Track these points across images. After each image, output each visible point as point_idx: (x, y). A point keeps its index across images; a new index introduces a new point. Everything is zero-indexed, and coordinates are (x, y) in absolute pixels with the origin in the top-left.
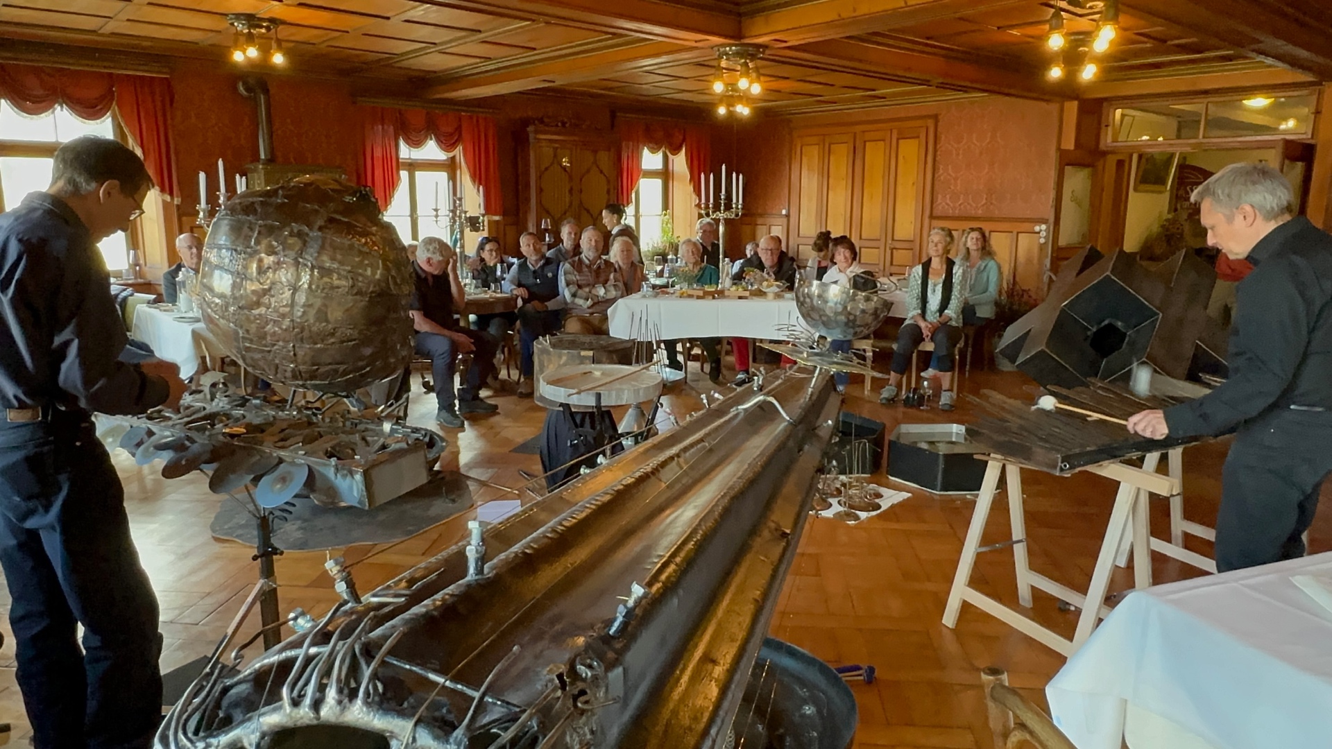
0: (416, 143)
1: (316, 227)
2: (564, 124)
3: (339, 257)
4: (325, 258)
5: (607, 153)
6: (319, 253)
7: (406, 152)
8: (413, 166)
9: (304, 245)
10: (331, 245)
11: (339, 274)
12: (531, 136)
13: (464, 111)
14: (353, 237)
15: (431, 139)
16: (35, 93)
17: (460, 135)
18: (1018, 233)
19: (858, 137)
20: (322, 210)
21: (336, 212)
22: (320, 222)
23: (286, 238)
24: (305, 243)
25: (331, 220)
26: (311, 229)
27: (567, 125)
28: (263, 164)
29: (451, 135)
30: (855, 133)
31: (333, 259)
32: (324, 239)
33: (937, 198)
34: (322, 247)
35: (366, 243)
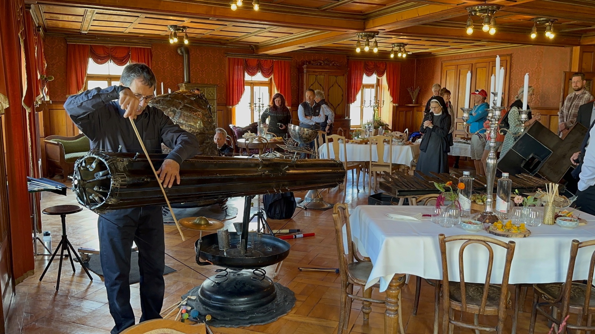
0: (252, 74)
1: (179, 108)
2: (321, 64)
3: (186, 119)
4: (181, 119)
5: (343, 77)
6: (179, 118)
7: (248, 78)
8: (252, 84)
9: (175, 115)
10: (184, 115)
11: (185, 125)
12: (305, 70)
13: (275, 59)
14: (192, 112)
15: (259, 72)
16: (102, 56)
17: (273, 70)
18: (550, 116)
19: (473, 65)
20: (182, 103)
21: (187, 103)
22: (181, 107)
23: (169, 112)
24: (175, 114)
25: (185, 106)
26: (177, 109)
27: (322, 64)
28: (185, 84)
29: (269, 70)
30: (472, 64)
31: (184, 120)
32: (181, 113)
33: (511, 97)
34: (181, 116)
35: (196, 114)
